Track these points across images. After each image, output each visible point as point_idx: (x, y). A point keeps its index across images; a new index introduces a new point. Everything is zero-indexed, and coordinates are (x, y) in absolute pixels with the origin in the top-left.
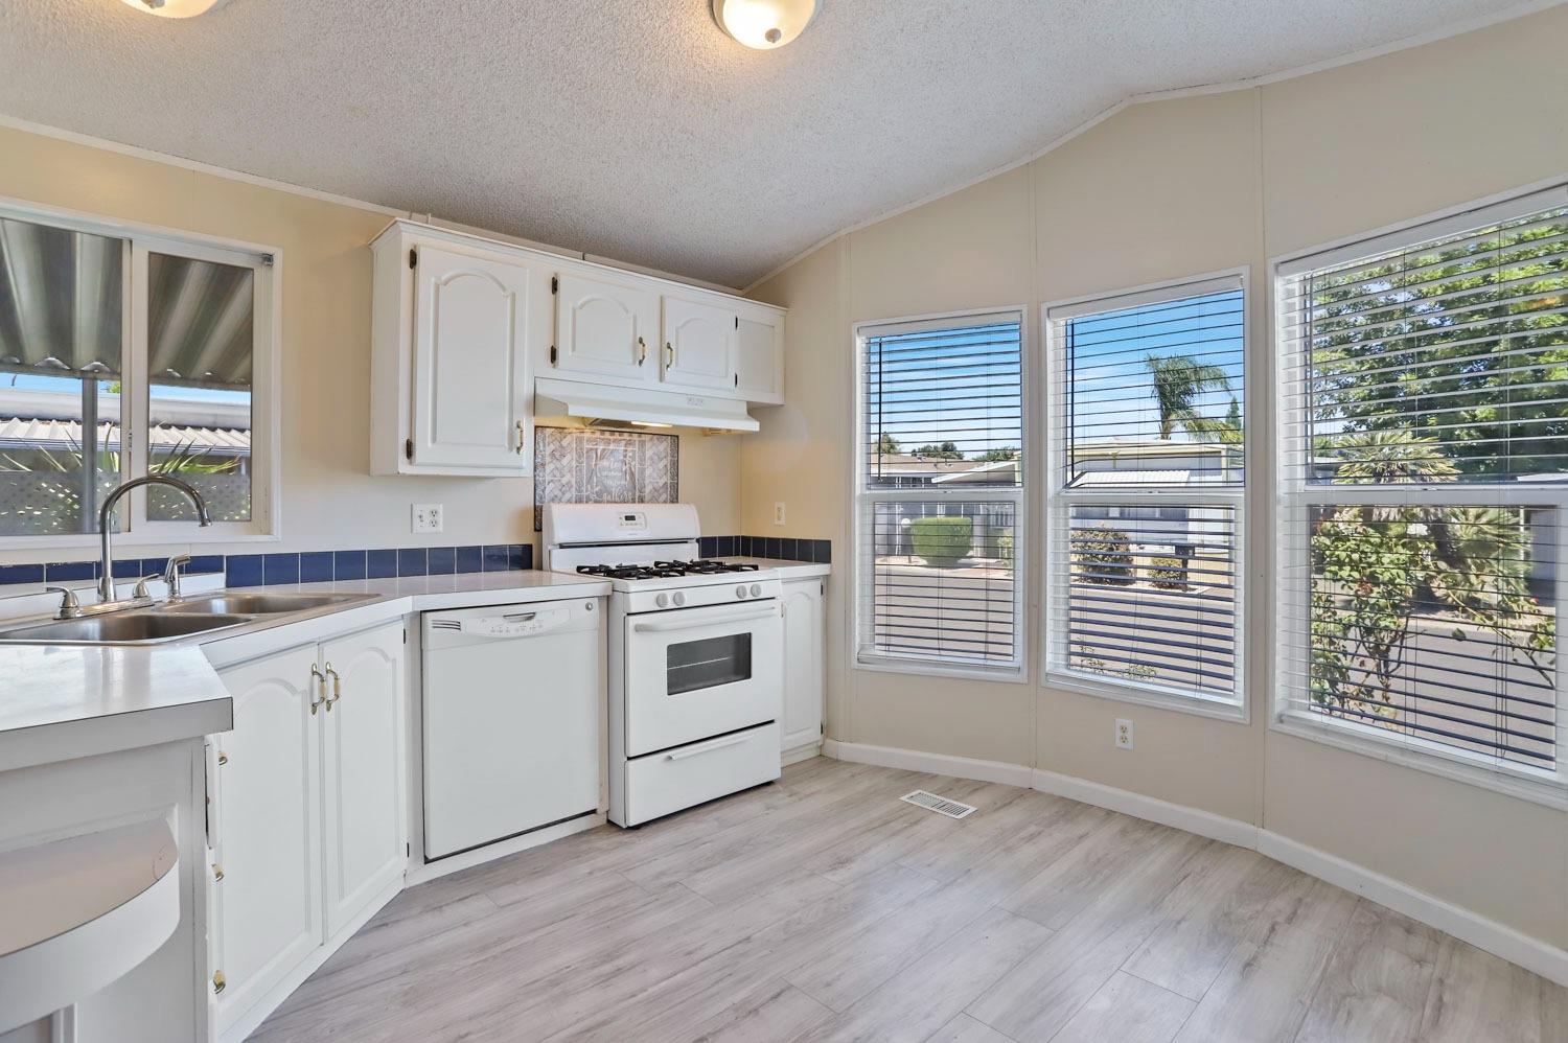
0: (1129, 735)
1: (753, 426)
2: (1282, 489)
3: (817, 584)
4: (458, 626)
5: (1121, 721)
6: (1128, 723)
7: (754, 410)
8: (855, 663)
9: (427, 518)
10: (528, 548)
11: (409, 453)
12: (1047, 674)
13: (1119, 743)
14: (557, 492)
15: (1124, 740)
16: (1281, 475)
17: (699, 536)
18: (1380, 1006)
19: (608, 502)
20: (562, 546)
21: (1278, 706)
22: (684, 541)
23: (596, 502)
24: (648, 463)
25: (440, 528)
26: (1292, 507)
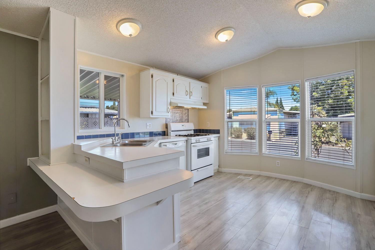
0: (279, 164)
1: (205, 107)
2: (307, 119)
3: (218, 138)
4: (166, 146)
5: (277, 161)
6: (279, 162)
7: (205, 104)
8: (225, 153)
9: (149, 126)
10: (165, 132)
11: (152, 113)
12: (263, 154)
13: (277, 165)
14: (169, 121)
15: (278, 165)
16: (307, 117)
17: (194, 129)
18: (328, 200)
19: (178, 122)
20: (172, 131)
21: (306, 157)
22: (191, 130)
23: (176, 122)
24: (184, 114)
25: (151, 128)
26: (308, 122)
